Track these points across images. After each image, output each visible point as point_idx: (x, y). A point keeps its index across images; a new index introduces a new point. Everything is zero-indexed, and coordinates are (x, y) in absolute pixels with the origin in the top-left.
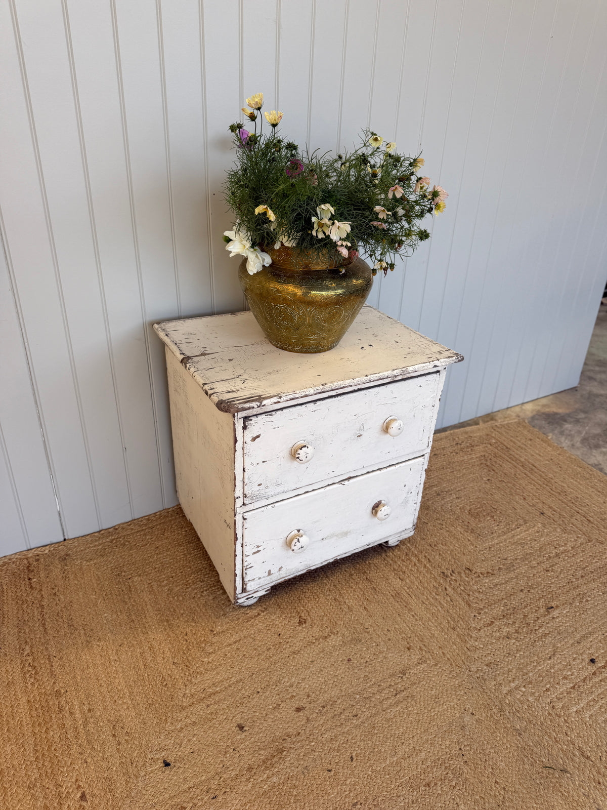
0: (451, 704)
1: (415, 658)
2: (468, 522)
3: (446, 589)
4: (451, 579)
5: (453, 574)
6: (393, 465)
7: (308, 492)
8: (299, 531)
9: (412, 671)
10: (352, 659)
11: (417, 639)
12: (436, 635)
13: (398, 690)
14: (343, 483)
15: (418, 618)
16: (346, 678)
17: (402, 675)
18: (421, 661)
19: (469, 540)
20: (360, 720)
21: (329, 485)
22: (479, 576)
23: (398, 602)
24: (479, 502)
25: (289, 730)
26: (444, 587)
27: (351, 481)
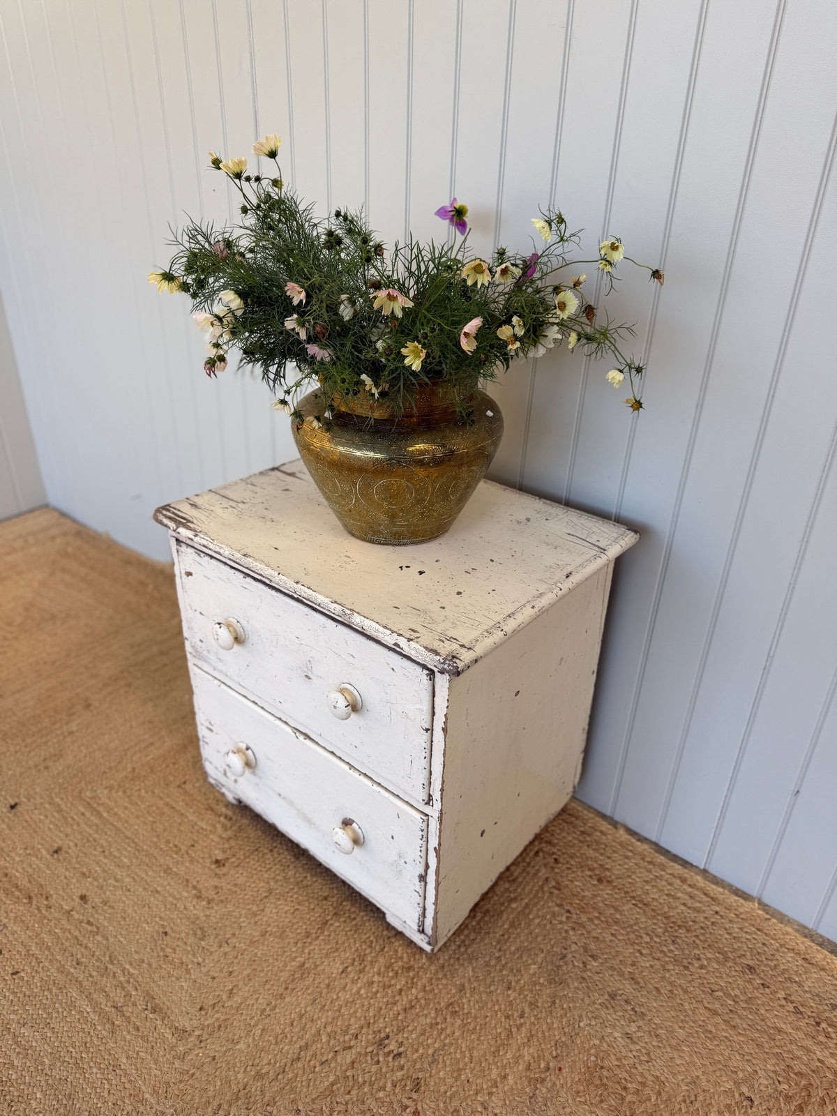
0: (106, 1092)
1: (185, 1023)
2: (560, 1069)
3: (350, 1048)
4: (377, 1054)
5: (392, 1055)
6: (371, 779)
7: (256, 704)
8: (248, 749)
9: (158, 1022)
10: (168, 937)
11: (222, 1018)
12: (238, 1047)
13: (124, 1009)
14: (298, 734)
15: (267, 1013)
16: (137, 937)
17: (149, 1008)
18: (182, 1033)
19: (505, 1077)
20: (72, 970)
21: (280, 719)
22: (405, 1108)
23: (293, 975)
24: (643, 1084)
25: (54, 897)
26: (352, 1043)
27: (308, 742)
